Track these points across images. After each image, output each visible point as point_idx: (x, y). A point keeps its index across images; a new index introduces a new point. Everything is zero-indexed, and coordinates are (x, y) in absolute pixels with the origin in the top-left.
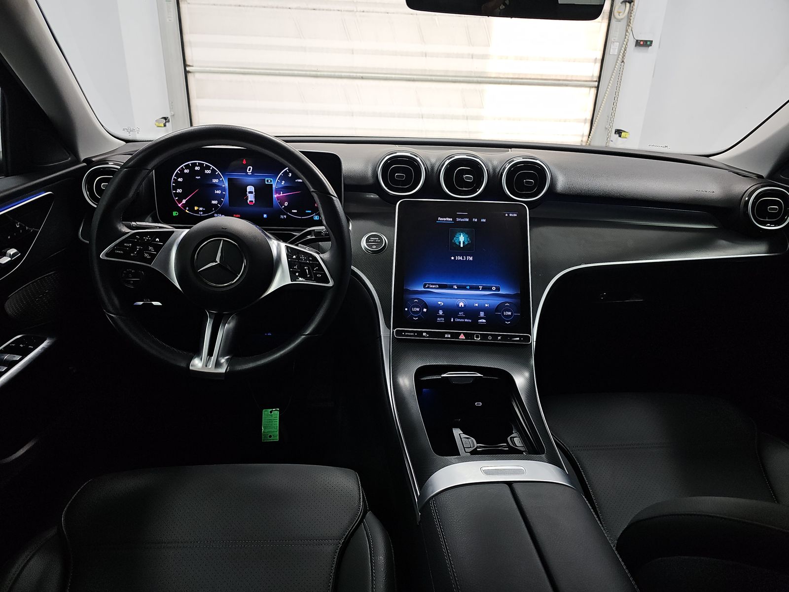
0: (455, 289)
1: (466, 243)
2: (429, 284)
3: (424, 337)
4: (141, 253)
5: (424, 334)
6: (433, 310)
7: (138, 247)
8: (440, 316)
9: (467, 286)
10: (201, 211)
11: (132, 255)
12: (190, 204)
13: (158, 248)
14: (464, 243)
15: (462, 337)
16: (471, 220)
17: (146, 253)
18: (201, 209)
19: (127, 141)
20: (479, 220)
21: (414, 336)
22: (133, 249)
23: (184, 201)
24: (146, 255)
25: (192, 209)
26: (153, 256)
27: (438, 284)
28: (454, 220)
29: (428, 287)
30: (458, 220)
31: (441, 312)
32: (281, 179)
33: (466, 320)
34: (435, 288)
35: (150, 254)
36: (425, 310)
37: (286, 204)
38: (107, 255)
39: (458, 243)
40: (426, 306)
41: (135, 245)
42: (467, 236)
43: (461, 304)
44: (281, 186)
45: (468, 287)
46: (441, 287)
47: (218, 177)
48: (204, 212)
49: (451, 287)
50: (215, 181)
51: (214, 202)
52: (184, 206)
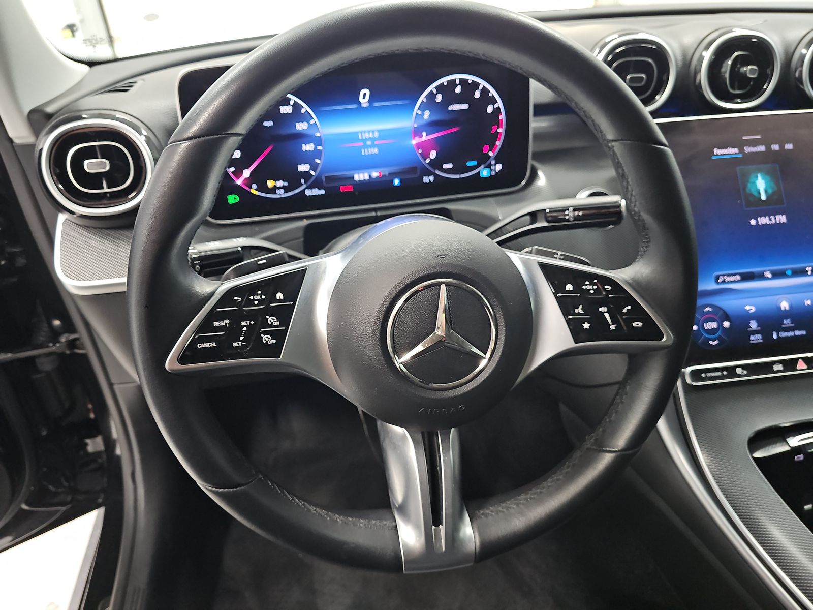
0: (768, 279)
1: (770, 191)
2: (724, 275)
3: (740, 376)
4: (253, 335)
5: (739, 371)
6: (741, 322)
7: (244, 323)
8: (755, 332)
9: (787, 270)
10: (279, 188)
11: (235, 344)
12: (258, 178)
13: (284, 314)
14: (766, 192)
15: (801, 365)
16: (768, 147)
17: (265, 333)
18: (280, 183)
19: (91, 64)
20: (782, 147)
21: (723, 377)
22: (233, 332)
23: (247, 173)
24: (265, 338)
25: (263, 187)
26: (280, 336)
27: (740, 274)
28: (741, 151)
29: (724, 282)
30: (748, 149)
31: (754, 325)
32: (423, 107)
33: (798, 333)
34: (735, 282)
35: (272, 334)
36: (726, 324)
37: (433, 154)
38: (183, 358)
39: (756, 194)
40: (727, 317)
41: (236, 318)
42: (768, 178)
43: (784, 305)
44: (421, 122)
45: (789, 273)
46: (746, 277)
47: (306, 118)
48: (286, 189)
49: (761, 276)
50: (301, 126)
51: (303, 168)
52: (249, 182)
